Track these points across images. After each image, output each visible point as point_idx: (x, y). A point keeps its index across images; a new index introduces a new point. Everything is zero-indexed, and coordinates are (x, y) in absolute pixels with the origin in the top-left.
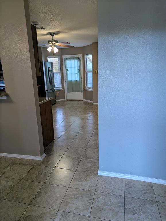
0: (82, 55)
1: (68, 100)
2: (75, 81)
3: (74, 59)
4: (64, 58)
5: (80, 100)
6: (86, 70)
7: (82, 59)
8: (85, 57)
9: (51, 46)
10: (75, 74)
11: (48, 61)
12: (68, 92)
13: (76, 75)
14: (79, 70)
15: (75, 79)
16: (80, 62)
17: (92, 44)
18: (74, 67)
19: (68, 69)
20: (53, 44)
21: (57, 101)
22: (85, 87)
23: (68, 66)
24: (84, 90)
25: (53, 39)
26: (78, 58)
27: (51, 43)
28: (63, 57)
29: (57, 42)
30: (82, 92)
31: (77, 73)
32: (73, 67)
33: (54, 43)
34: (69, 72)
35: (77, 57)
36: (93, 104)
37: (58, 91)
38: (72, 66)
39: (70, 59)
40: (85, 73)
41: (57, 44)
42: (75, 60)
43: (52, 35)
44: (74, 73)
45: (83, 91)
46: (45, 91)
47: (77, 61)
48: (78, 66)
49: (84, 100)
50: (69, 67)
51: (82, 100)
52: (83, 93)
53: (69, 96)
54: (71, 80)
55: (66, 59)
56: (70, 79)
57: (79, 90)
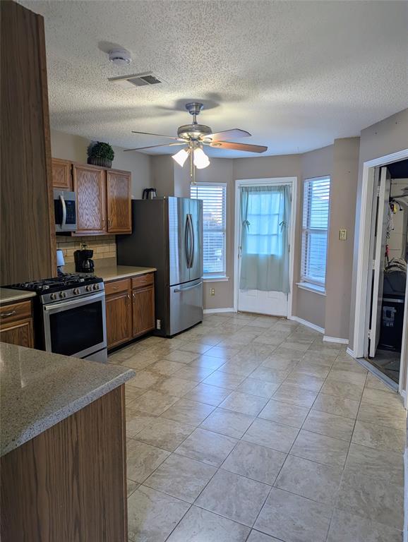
0: (296, 178)
1: (244, 312)
2: (267, 256)
3: (269, 189)
4: (239, 187)
5: (279, 318)
6: (305, 225)
7: (294, 192)
8: (306, 185)
9: (186, 147)
10: (270, 236)
11: (193, 196)
12: (244, 287)
13: (274, 239)
14: (284, 224)
15: (269, 249)
16: (288, 198)
17: (333, 143)
18: (270, 215)
19: (248, 220)
20: (193, 140)
21: (206, 312)
22: (298, 277)
23: (249, 212)
24: (295, 286)
25: (195, 123)
26: (284, 189)
27: (185, 134)
28: (237, 185)
29: (206, 130)
30: (287, 293)
31: (275, 232)
32: (265, 215)
33: (197, 134)
34: (252, 230)
35: (280, 184)
36: (326, 339)
37: (214, 283)
38: (262, 213)
39: (258, 190)
40: (304, 235)
41: (205, 138)
42: (274, 195)
43: (194, 109)
44: (266, 233)
45: (291, 290)
46: (168, 286)
47: (278, 198)
48: (282, 212)
49: (294, 318)
50: (253, 213)
51: (286, 318)
52: (291, 296)
53: (247, 300)
54: (255, 253)
55: (246, 190)
56: (251, 249)
57: (279, 286)
